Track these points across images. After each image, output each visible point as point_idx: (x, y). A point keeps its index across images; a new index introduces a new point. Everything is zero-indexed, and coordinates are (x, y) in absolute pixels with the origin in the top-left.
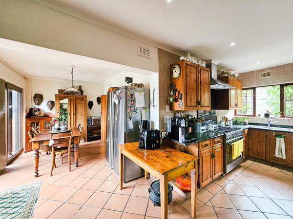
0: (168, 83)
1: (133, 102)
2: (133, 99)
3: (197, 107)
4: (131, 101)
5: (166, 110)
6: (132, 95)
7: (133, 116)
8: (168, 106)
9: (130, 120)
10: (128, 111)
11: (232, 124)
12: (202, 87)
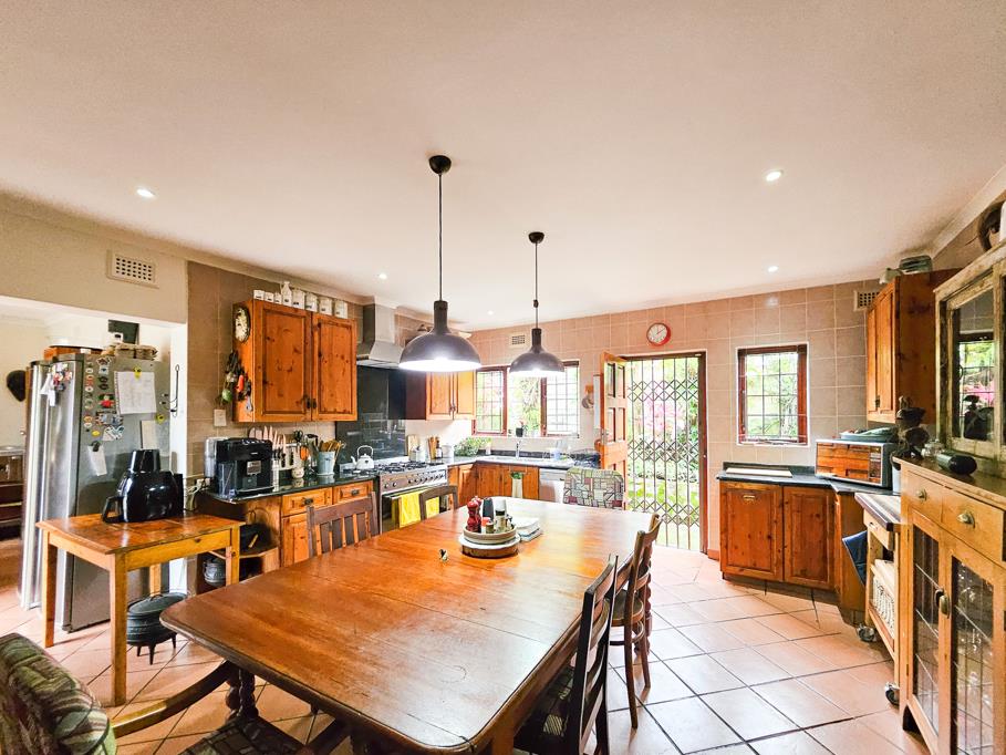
0: (222, 350)
1: (106, 398)
2: (109, 391)
3: (305, 414)
4: (101, 397)
5: (213, 422)
6: (103, 379)
7: (106, 438)
8: (224, 412)
9: (96, 450)
10: (88, 425)
11: (452, 454)
12: (325, 366)
